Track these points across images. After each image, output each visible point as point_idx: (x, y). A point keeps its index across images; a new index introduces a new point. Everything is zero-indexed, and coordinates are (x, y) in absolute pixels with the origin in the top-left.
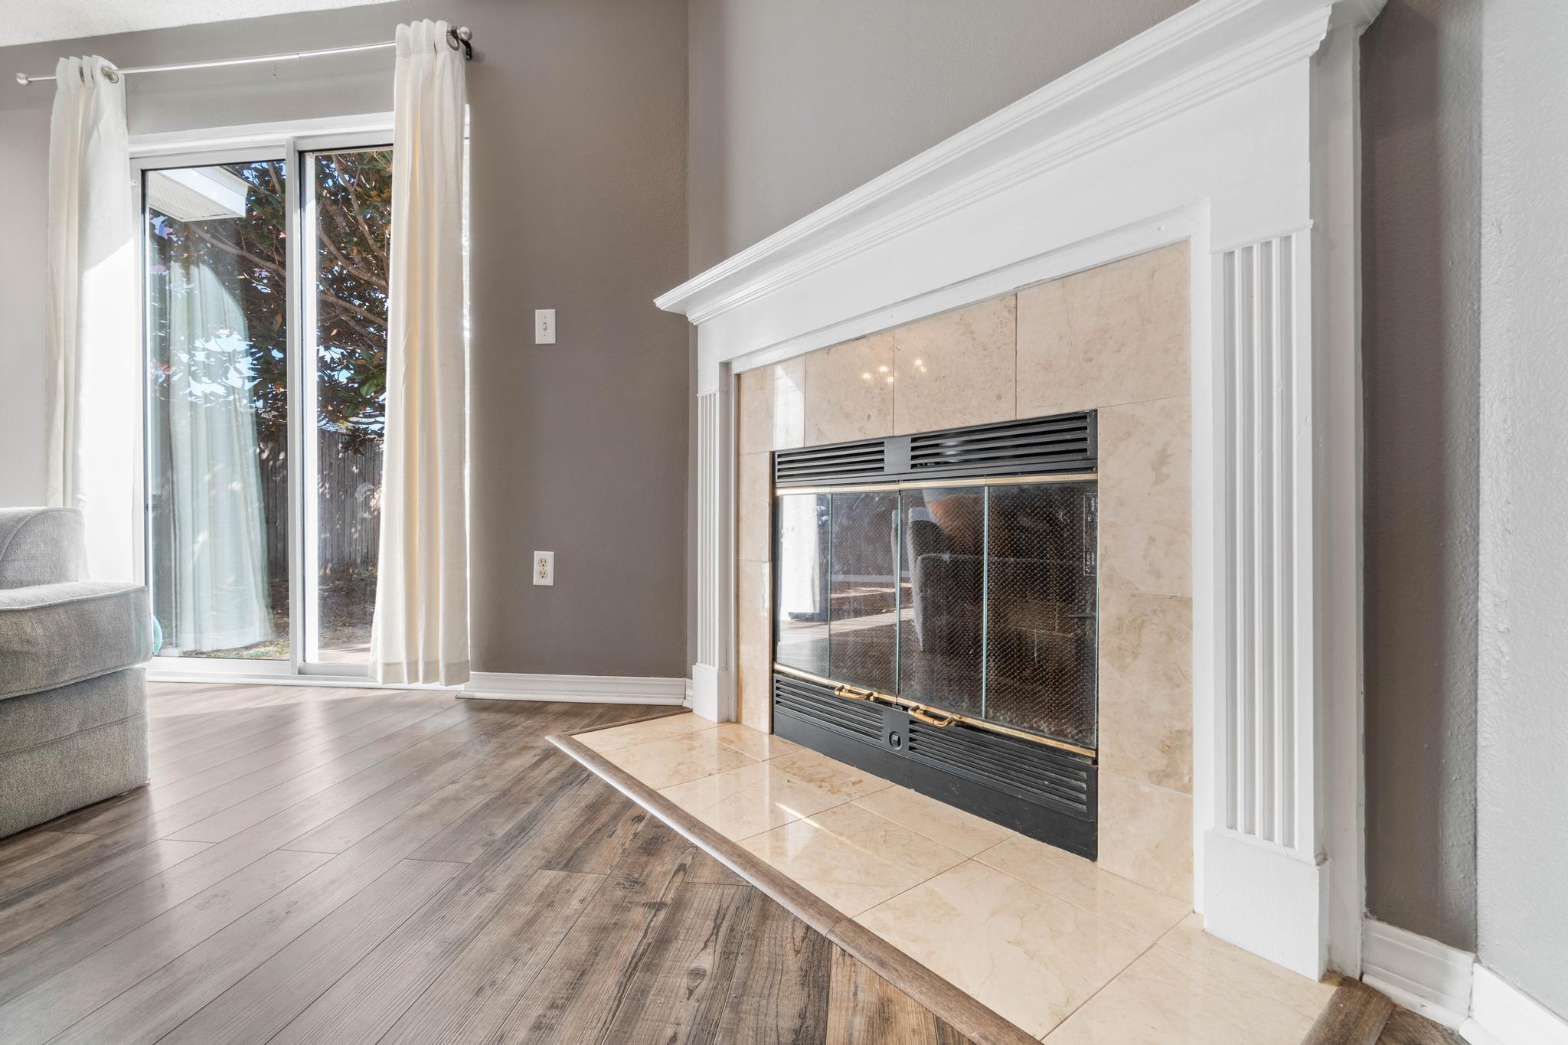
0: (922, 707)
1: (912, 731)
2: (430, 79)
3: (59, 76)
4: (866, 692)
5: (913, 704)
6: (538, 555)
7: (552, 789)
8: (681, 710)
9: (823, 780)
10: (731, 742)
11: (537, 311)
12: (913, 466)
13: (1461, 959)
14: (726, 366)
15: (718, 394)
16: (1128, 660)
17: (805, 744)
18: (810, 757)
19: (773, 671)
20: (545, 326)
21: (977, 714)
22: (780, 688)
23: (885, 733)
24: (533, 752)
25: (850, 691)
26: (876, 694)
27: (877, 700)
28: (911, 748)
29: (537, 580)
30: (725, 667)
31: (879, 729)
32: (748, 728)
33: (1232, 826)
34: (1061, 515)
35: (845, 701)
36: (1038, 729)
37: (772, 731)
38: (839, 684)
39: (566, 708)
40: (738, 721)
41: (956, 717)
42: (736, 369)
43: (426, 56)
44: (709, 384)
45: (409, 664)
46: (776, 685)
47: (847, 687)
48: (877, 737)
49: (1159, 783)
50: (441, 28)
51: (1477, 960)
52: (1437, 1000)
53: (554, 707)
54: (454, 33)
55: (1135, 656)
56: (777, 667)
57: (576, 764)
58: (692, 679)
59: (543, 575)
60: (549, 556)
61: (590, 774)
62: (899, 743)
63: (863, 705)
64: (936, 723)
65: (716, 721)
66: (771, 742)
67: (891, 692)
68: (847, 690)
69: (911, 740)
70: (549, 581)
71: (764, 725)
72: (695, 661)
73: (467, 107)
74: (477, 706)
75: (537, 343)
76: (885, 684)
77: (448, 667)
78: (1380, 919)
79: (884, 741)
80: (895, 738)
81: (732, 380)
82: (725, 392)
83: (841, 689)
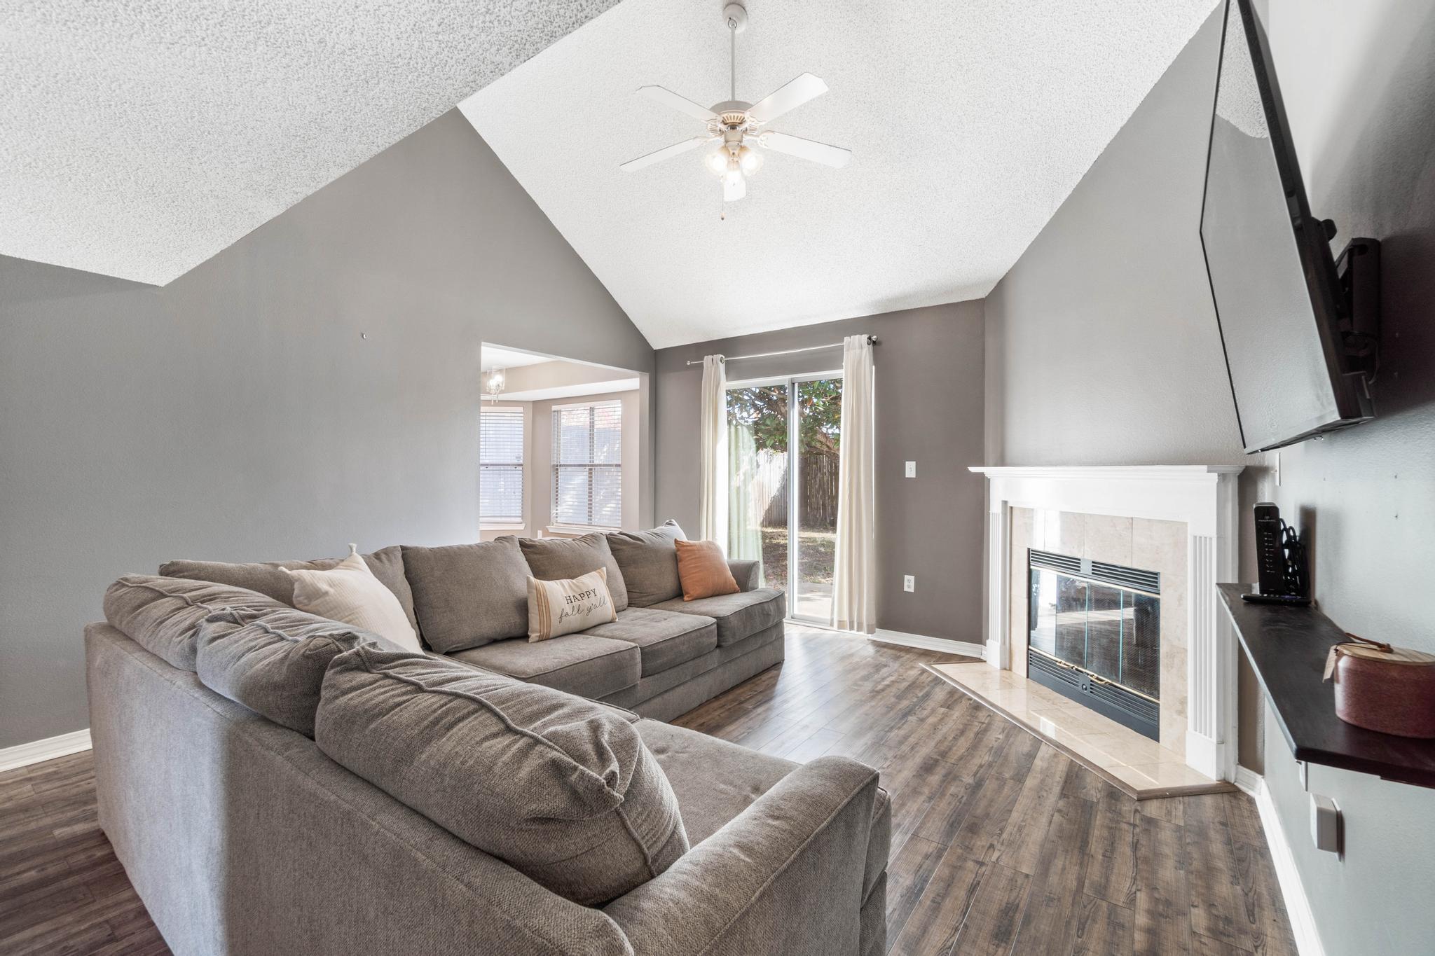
0: (1096, 675)
1: (1091, 685)
2: (859, 362)
3: (704, 362)
4: (1072, 665)
5: (1092, 673)
6: (907, 577)
7: (932, 684)
8: (979, 660)
9: (1050, 700)
10: (1007, 678)
11: (907, 462)
12: (1093, 573)
13: (1259, 777)
14: (1005, 503)
15: (1001, 515)
16: (1170, 669)
17: (1044, 685)
18: (1046, 691)
19: (1028, 649)
20: (910, 469)
21: (1118, 682)
22: (1033, 659)
23: (1080, 685)
24: (917, 670)
25: (1065, 664)
26: (1076, 667)
27: (1077, 669)
28: (1091, 692)
29: (906, 589)
30: (1004, 643)
31: (1078, 682)
32: (1015, 674)
33: (1196, 731)
34: (1149, 608)
35: (1062, 668)
36: (1144, 692)
37: (1028, 677)
38: (1059, 660)
39: (922, 652)
40: (1010, 670)
41: (1110, 681)
42: (1010, 505)
43: (858, 351)
44: (995, 509)
45: (850, 622)
46: (1030, 656)
47: (1064, 662)
48: (1077, 686)
49: (1179, 715)
50: (864, 337)
51: (1263, 778)
52: (1253, 790)
53: (916, 650)
54: (870, 338)
55: (1172, 667)
56: (1030, 647)
57: (937, 677)
58: (985, 645)
59: (909, 587)
60: (912, 578)
61: (945, 682)
62: (1086, 689)
63: (1070, 670)
64: (1099, 682)
65: (998, 667)
66: (1027, 682)
67: (1083, 667)
68: (1063, 663)
69: (1091, 688)
70: (912, 590)
71: (1025, 675)
72: (988, 638)
73: (874, 367)
74: (880, 646)
75: (907, 476)
76: (1080, 663)
77: (868, 626)
78: (1242, 766)
79: (1080, 688)
80: (1084, 687)
81: (1008, 510)
82: (1005, 514)
83: (1060, 663)
